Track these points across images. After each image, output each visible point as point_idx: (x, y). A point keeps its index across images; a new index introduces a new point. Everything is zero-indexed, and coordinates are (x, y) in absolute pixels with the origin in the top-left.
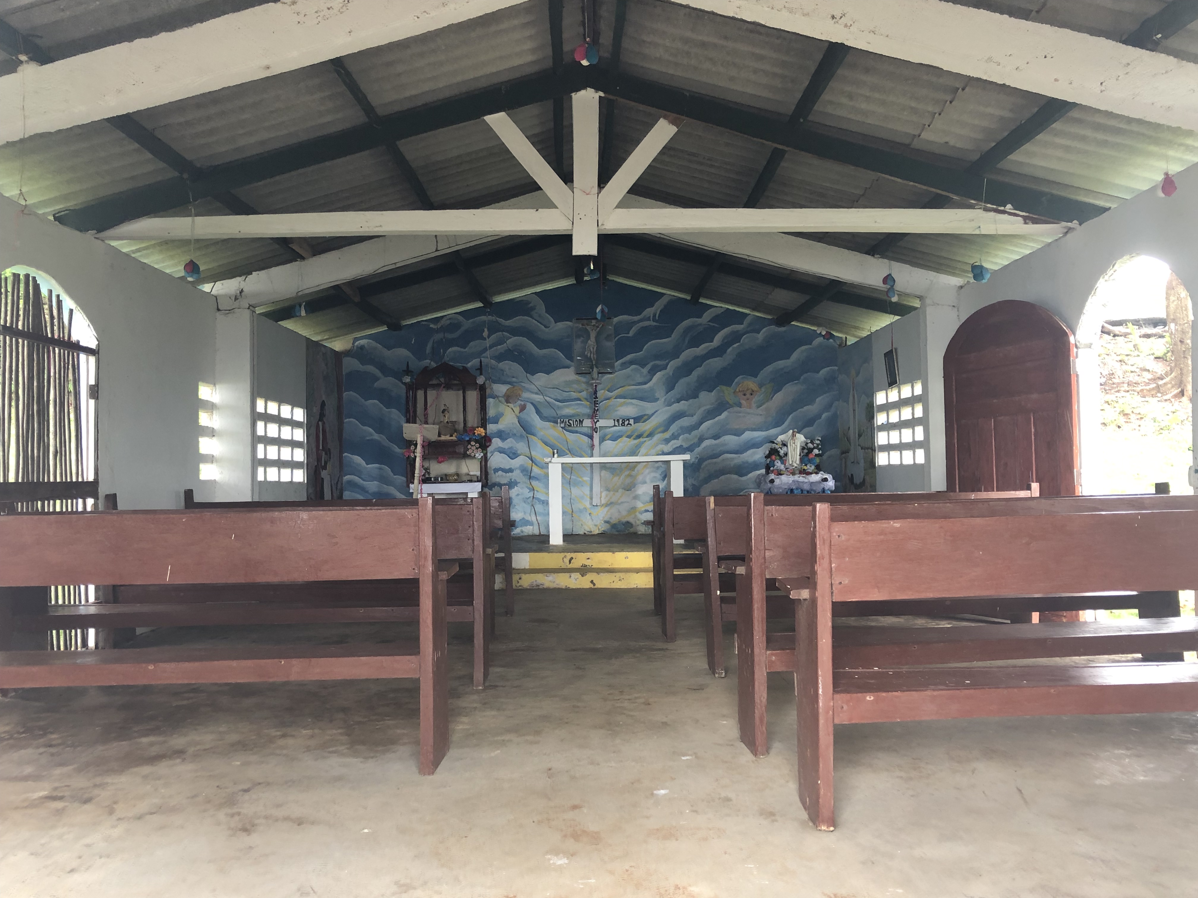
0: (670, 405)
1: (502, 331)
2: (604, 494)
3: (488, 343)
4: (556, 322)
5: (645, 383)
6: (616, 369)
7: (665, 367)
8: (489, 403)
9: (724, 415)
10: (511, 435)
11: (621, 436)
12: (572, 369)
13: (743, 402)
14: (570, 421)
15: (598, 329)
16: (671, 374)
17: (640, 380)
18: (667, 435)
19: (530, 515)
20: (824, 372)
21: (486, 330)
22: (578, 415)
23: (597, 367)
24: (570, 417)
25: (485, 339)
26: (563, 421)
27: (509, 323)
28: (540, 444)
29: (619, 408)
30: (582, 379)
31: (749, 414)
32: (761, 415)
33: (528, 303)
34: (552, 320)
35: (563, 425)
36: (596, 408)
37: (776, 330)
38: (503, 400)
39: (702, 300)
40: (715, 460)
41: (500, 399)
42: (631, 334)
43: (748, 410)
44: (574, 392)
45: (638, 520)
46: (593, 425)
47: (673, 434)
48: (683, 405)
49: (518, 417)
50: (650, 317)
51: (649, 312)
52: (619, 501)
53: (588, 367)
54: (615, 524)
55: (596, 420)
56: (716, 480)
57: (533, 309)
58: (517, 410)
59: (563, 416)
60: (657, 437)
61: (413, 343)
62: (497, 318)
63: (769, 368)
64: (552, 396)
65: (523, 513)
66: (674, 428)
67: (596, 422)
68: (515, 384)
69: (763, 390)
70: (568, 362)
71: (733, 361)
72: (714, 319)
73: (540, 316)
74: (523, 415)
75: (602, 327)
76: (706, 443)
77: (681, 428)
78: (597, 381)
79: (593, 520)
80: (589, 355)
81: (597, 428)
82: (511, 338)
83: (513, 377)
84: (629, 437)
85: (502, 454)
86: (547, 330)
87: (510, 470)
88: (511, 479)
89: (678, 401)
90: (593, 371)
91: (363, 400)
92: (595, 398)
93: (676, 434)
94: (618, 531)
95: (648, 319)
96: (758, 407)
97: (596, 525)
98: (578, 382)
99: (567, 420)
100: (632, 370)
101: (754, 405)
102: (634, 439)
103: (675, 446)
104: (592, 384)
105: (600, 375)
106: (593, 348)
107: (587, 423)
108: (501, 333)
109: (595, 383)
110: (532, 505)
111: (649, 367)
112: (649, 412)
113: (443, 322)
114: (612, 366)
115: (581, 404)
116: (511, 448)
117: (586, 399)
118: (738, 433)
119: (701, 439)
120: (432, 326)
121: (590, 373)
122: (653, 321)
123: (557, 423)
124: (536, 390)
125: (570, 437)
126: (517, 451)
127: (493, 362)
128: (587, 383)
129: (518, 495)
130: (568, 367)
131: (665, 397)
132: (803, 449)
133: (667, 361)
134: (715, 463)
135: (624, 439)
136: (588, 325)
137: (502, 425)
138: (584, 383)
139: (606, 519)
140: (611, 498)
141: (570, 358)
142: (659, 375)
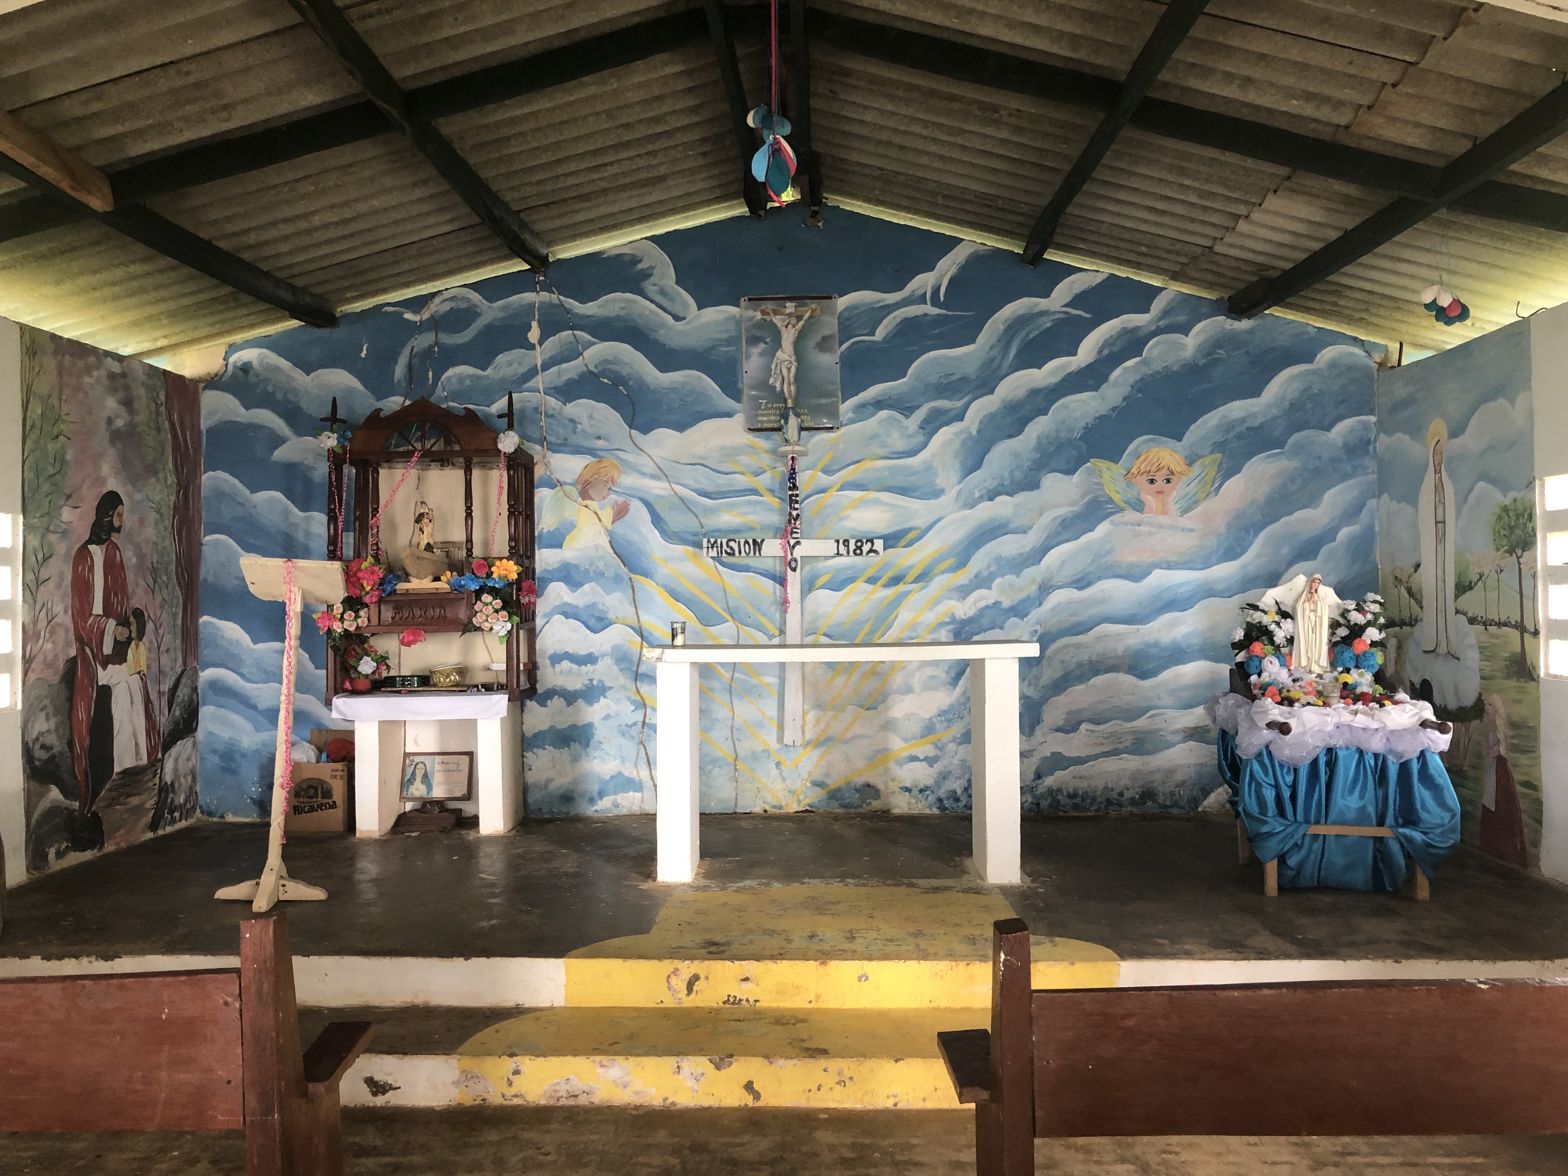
0: (972, 504)
1: (572, 329)
2: (811, 716)
3: (539, 356)
4: (700, 308)
5: (912, 453)
6: (843, 418)
7: (960, 416)
8: (541, 499)
9: (1103, 529)
10: (591, 574)
11: (851, 580)
12: (739, 420)
13: (1149, 499)
14: (732, 544)
15: (801, 323)
16: (974, 432)
17: (900, 444)
18: (963, 577)
19: (636, 767)
20: (1342, 427)
21: (534, 324)
22: (751, 529)
23: (798, 415)
24: (732, 534)
25: (532, 347)
26: (716, 542)
27: (590, 309)
28: (661, 598)
29: (849, 512)
30: (761, 442)
31: (1161, 527)
32: (1192, 530)
33: (635, 260)
34: (691, 301)
35: (713, 553)
36: (794, 513)
37: (1228, 327)
38: (574, 492)
39: (1052, 255)
40: (1080, 638)
41: (567, 488)
42: (880, 334)
43: (1162, 519)
44: (743, 473)
45: (893, 780)
46: (786, 552)
47: (976, 576)
48: (1003, 506)
49: (611, 535)
50: (925, 293)
51: (923, 282)
52: (849, 735)
53: (775, 415)
54: (838, 790)
55: (792, 542)
56: (1082, 686)
57: (646, 275)
58: (607, 515)
59: (719, 531)
60: (940, 582)
61: (363, 355)
62: (562, 298)
63: (1212, 420)
64: (692, 483)
65: (618, 762)
66: (979, 561)
67: (794, 547)
68: (600, 453)
69: (1196, 468)
70: (729, 403)
71: (1125, 399)
72: (1078, 301)
73: (663, 292)
74: (620, 528)
75: (810, 317)
76: (1058, 597)
77: (998, 560)
78: (797, 448)
79: (784, 780)
80: (778, 385)
81: (796, 560)
82: (593, 344)
83: (599, 438)
84: (872, 580)
85: (571, 621)
86: (679, 325)
87: (590, 659)
88: (591, 680)
89: (992, 496)
90: (786, 423)
91: (247, 492)
92: (790, 489)
93: (985, 573)
94: (844, 806)
95: (922, 300)
96: (1185, 511)
97: (792, 792)
98: (752, 449)
99: (724, 541)
100: (880, 422)
101: (1173, 507)
102: (886, 586)
103: (982, 604)
104: (784, 455)
105: (804, 433)
106: (789, 369)
107: (773, 547)
108: (570, 332)
109: (793, 452)
110: (641, 743)
111: (921, 414)
112: (920, 522)
113: (435, 307)
114: (833, 413)
115: (760, 503)
116: (593, 605)
117: (771, 491)
118: (1135, 574)
119: (1046, 589)
120: (408, 316)
121: (779, 429)
122: (933, 305)
123: (701, 547)
124: (650, 468)
125: (735, 581)
126: (606, 612)
127: (552, 402)
128: (774, 452)
129: (607, 717)
130: (729, 415)
131: (961, 486)
132: (1334, 625)
133: (966, 400)
134: (1078, 646)
135: (860, 586)
136: (776, 313)
137: (569, 553)
138: (767, 452)
139: (817, 776)
140: (828, 725)
141: (734, 393)
142: (945, 434)
